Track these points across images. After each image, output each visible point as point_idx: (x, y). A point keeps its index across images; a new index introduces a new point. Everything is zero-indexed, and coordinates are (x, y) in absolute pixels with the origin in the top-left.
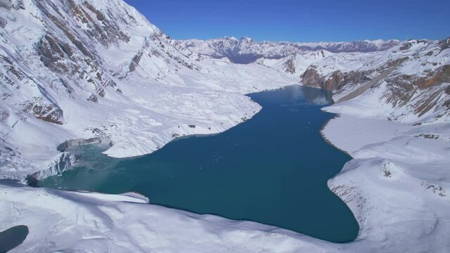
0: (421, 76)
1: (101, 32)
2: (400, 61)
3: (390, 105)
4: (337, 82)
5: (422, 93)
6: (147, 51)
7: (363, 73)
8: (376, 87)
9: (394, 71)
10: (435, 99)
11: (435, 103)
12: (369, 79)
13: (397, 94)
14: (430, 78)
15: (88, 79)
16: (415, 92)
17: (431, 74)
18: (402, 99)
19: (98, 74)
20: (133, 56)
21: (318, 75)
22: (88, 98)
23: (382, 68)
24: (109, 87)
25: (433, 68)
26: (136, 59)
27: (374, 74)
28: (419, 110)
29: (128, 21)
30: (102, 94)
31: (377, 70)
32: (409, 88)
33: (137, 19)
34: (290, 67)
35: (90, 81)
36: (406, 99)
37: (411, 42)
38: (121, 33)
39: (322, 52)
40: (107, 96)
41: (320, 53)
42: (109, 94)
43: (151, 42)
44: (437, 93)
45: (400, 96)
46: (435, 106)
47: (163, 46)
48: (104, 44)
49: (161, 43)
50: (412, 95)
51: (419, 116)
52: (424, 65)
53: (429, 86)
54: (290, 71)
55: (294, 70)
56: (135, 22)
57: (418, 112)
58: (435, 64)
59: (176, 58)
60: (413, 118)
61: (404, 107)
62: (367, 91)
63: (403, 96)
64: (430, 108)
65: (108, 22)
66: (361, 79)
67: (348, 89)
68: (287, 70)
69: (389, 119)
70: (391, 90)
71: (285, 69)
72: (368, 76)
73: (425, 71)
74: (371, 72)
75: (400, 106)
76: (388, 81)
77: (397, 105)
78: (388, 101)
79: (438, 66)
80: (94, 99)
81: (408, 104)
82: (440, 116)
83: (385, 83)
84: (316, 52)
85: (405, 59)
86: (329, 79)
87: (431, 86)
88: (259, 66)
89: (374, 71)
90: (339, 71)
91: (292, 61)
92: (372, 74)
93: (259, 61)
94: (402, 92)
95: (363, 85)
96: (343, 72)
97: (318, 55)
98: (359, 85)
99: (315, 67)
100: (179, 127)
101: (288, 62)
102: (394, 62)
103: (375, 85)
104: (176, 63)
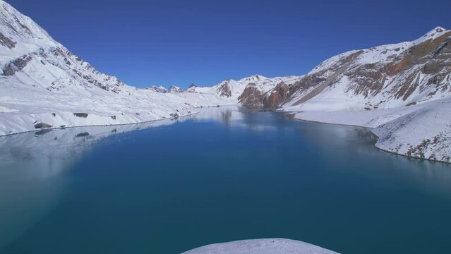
0: (386, 62)
2: (355, 56)
3: (361, 96)
4: (282, 95)
5: (394, 79)
6: (38, 58)
8: (335, 82)
9: (351, 65)
10: (415, 80)
11: (416, 85)
12: (325, 80)
13: (364, 84)
14: (396, 62)
16: (385, 79)
17: (397, 59)
18: (372, 88)
20: (12, 58)
21: (259, 92)
23: (335, 66)
25: (398, 53)
26: (19, 62)
27: (328, 74)
28: (400, 93)
29: (18, 29)
31: (330, 69)
32: (376, 76)
33: (33, 31)
34: (226, 92)
36: (377, 87)
39: (257, 77)
41: (255, 78)
43: (51, 55)
44: (414, 75)
45: (369, 85)
46: (418, 88)
47: (68, 63)
49: (66, 59)
50: (383, 82)
51: (404, 99)
52: (385, 53)
53: (398, 71)
54: (226, 95)
55: (230, 93)
56: (30, 33)
57: (400, 96)
58: (398, 50)
59: (85, 77)
60: (396, 103)
61: (379, 95)
62: (324, 90)
63: (372, 86)
64: (412, 90)
66: (313, 82)
67: (299, 95)
68: (223, 94)
69: (368, 109)
70: (356, 81)
71: (220, 93)
72: (320, 77)
73: (390, 57)
74: (323, 72)
75: (374, 95)
76: (348, 75)
77: (369, 95)
79: (401, 51)
81: (382, 91)
83: (345, 77)
84: (251, 78)
85: (359, 53)
86: (272, 93)
87: (401, 71)
88: (190, 93)
89: (326, 71)
90: (282, 83)
91: (226, 84)
92: (325, 74)
93: (190, 89)
94: (370, 81)
95: (317, 87)
96: (287, 84)
97: (253, 79)
98: (312, 88)
99: (254, 84)
100: (54, 115)
101: (222, 86)
102: (347, 58)
103: (332, 82)
104: (86, 81)
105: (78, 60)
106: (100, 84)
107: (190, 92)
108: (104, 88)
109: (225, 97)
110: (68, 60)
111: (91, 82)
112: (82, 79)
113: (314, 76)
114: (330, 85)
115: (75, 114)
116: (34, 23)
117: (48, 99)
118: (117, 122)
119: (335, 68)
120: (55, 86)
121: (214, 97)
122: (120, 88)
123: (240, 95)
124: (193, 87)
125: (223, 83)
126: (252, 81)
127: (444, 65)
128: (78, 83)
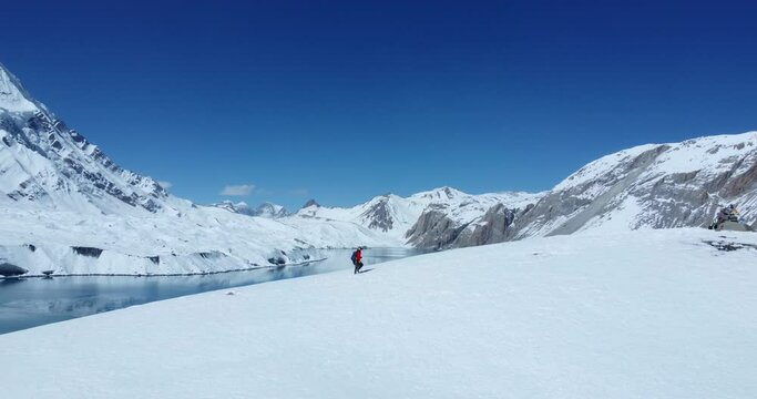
0: (717, 171)
8: (612, 208)
9: (644, 174)
12: (589, 202)
13: (672, 214)
14: (739, 172)
16: (715, 205)
17: (739, 165)
18: (691, 223)
21: (449, 223)
23: (611, 175)
25: (741, 154)
27: (595, 190)
31: (599, 181)
32: (697, 199)
34: (382, 218)
39: (447, 192)
41: (443, 193)
45: (682, 217)
47: (57, 145)
49: (52, 137)
50: (713, 211)
52: (714, 151)
53: (744, 191)
54: (381, 226)
55: (390, 222)
58: (741, 146)
59: (89, 176)
62: (588, 223)
63: (690, 218)
66: (564, 205)
68: (375, 223)
70: (655, 207)
71: (369, 221)
72: (580, 197)
73: (725, 161)
74: (587, 186)
76: (638, 194)
79: (747, 149)
83: (632, 199)
84: (434, 192)
85: (659, 150)
86: (477, 226)
87: (748, 189)
88: (306, 220)
89: (592, 184)
90: (500, 205)
91: (382, 204)
92: (589, 190)
93: (305, 211)
94: (685, 209)
95: (572, 215)
96: (510, 207)
97: (439, 196)
98: (562, 219)
99: (441, 206)
100: (33, 248)
101: (374, 208)
102: (637, 160)
103: (602, 208)
104: (91, 184)
105: (77, 139)
106: (118, 193)
107: (304, 216)
108: (126, 199)
109: (379, 230)
110: (58, 138)
111: (99, 186)
112: (83, 180)
113: (566, 193)
114: (601, 212)
115: (75, 248)
117: (14, 217)
118: (162, 268)
119: (609, 179)
120: (25, 191)
122: (159, 201)
123: (409, 227)
124: (313, 208)
125: (375, 201)
126: (436, 200)
128: (75, 188)
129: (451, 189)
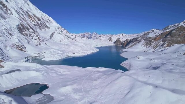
0: (154, 37)
1: (39, 25)
2: (148, 33)
3: (145, 47)
5: (155, 43)
6: (56, 32)
7: (136, 38)
9: (146, 36)
11: (159, 45)
12: (138, 40)
13: (147, 43)
15: (35, 39)
16: (153, 42)
17: (158, 36)
19: (38, 38)
20: (51, 33)
21: (121, 41)
22: (35, 44)
23: (142, 36)
24: (42, 42)
26: (52, 35)
27: (140, 38)
28: (154, 47)
29: (49, 22)
30: (40, 44)
31: (141, 37)
32: (151, 41)
35: (36, 39)
36: (150, 45)
37: (154, 29)
38: (47, 26)
39: (122, 34)
40: (42, 45)
41: (122, 35)
42: (42, 44)
43: (58, 30)
44: (160, 42)
46: (159, 46)
47: (62, 32)
48: (40, 29)
52: (155, 34)
53: (157, 40)
55: (112, 40)
56: (52, 23)
58: (159, 33)
60: (152, 50)
61: (150, 47)
62: (137, 44)
64: (158, 47)
65: (42, 22)
67: (131, 44)
69: (145, 51)
70: (145, 42)
71: (109, 40)
73: (156, 35)
74: (138, 37)
75: (148, 47)
76: (144, 40)
77: (147, 47)
78: (144, 46)
79: (160, 33)
80: (37, 45)
82: (160, 49)
83: (143, 40)
84: (120, 35)
86: (124, 42)
87: (158, 40)
88: (99, 40)
89: (139, 37)
90: (128, 39)
91: (111, 37)
93: (99, 38)
98: (135, 42)
99: (119, 38)
100: (69, 53)
103: (140, 42)
104: (67, 37)
105: (64, 29)
106: (71, 38)
108: (72, 39)
109: (110, 42)
110: (62, 30)
111: (68, 37)
115: (72, 53)
116: (53, 19)
118: (81, 55)
120: (61, 41)
121: (106, 42)
122: (76, 38)
127: (168, 40)
129: (123, 34)
